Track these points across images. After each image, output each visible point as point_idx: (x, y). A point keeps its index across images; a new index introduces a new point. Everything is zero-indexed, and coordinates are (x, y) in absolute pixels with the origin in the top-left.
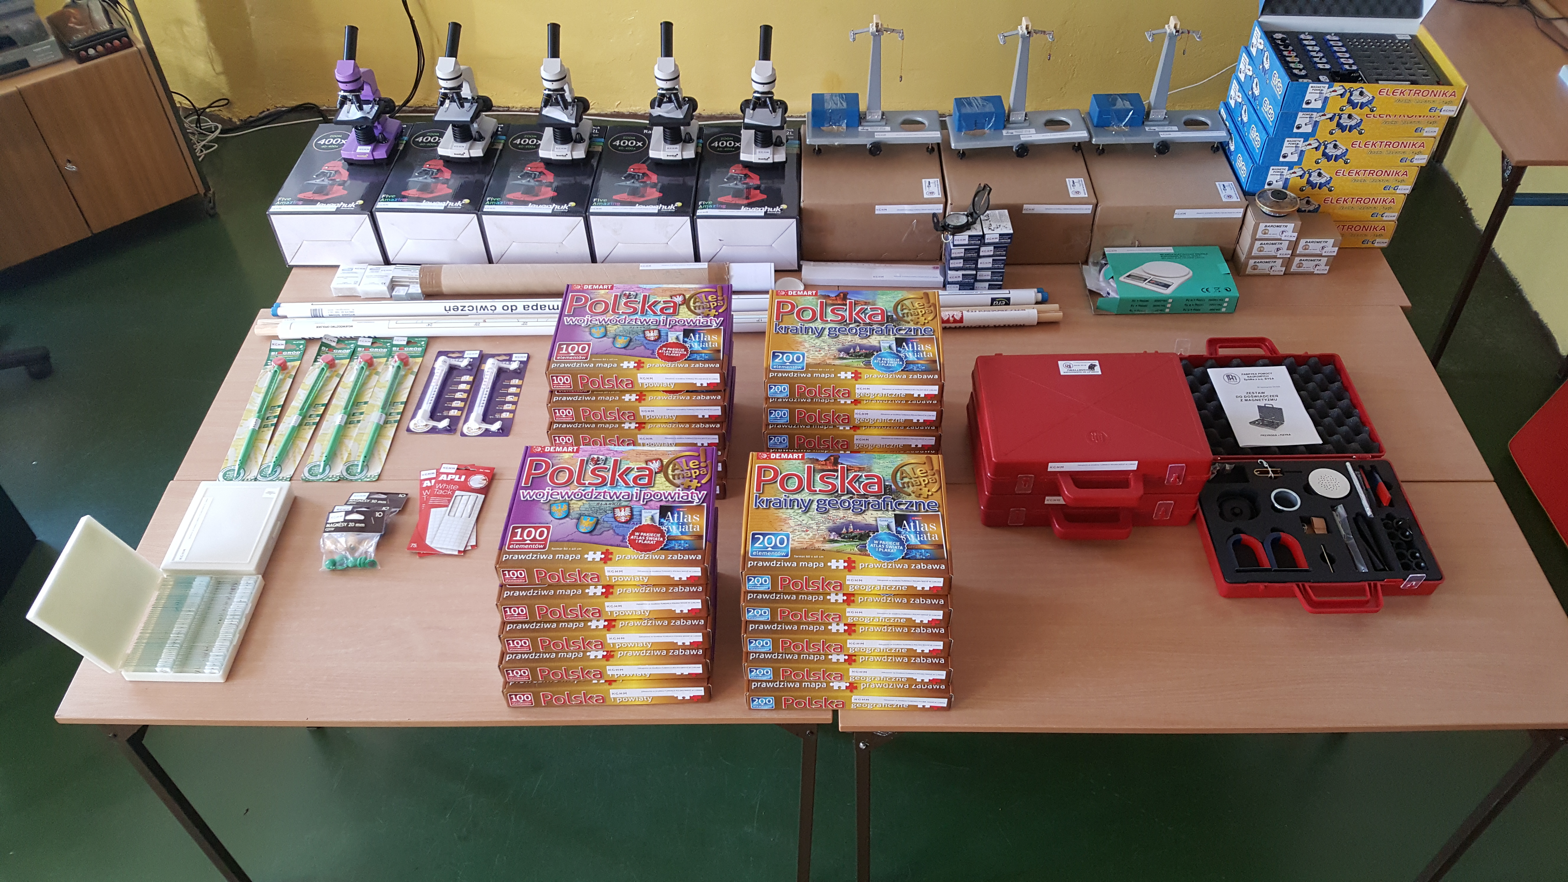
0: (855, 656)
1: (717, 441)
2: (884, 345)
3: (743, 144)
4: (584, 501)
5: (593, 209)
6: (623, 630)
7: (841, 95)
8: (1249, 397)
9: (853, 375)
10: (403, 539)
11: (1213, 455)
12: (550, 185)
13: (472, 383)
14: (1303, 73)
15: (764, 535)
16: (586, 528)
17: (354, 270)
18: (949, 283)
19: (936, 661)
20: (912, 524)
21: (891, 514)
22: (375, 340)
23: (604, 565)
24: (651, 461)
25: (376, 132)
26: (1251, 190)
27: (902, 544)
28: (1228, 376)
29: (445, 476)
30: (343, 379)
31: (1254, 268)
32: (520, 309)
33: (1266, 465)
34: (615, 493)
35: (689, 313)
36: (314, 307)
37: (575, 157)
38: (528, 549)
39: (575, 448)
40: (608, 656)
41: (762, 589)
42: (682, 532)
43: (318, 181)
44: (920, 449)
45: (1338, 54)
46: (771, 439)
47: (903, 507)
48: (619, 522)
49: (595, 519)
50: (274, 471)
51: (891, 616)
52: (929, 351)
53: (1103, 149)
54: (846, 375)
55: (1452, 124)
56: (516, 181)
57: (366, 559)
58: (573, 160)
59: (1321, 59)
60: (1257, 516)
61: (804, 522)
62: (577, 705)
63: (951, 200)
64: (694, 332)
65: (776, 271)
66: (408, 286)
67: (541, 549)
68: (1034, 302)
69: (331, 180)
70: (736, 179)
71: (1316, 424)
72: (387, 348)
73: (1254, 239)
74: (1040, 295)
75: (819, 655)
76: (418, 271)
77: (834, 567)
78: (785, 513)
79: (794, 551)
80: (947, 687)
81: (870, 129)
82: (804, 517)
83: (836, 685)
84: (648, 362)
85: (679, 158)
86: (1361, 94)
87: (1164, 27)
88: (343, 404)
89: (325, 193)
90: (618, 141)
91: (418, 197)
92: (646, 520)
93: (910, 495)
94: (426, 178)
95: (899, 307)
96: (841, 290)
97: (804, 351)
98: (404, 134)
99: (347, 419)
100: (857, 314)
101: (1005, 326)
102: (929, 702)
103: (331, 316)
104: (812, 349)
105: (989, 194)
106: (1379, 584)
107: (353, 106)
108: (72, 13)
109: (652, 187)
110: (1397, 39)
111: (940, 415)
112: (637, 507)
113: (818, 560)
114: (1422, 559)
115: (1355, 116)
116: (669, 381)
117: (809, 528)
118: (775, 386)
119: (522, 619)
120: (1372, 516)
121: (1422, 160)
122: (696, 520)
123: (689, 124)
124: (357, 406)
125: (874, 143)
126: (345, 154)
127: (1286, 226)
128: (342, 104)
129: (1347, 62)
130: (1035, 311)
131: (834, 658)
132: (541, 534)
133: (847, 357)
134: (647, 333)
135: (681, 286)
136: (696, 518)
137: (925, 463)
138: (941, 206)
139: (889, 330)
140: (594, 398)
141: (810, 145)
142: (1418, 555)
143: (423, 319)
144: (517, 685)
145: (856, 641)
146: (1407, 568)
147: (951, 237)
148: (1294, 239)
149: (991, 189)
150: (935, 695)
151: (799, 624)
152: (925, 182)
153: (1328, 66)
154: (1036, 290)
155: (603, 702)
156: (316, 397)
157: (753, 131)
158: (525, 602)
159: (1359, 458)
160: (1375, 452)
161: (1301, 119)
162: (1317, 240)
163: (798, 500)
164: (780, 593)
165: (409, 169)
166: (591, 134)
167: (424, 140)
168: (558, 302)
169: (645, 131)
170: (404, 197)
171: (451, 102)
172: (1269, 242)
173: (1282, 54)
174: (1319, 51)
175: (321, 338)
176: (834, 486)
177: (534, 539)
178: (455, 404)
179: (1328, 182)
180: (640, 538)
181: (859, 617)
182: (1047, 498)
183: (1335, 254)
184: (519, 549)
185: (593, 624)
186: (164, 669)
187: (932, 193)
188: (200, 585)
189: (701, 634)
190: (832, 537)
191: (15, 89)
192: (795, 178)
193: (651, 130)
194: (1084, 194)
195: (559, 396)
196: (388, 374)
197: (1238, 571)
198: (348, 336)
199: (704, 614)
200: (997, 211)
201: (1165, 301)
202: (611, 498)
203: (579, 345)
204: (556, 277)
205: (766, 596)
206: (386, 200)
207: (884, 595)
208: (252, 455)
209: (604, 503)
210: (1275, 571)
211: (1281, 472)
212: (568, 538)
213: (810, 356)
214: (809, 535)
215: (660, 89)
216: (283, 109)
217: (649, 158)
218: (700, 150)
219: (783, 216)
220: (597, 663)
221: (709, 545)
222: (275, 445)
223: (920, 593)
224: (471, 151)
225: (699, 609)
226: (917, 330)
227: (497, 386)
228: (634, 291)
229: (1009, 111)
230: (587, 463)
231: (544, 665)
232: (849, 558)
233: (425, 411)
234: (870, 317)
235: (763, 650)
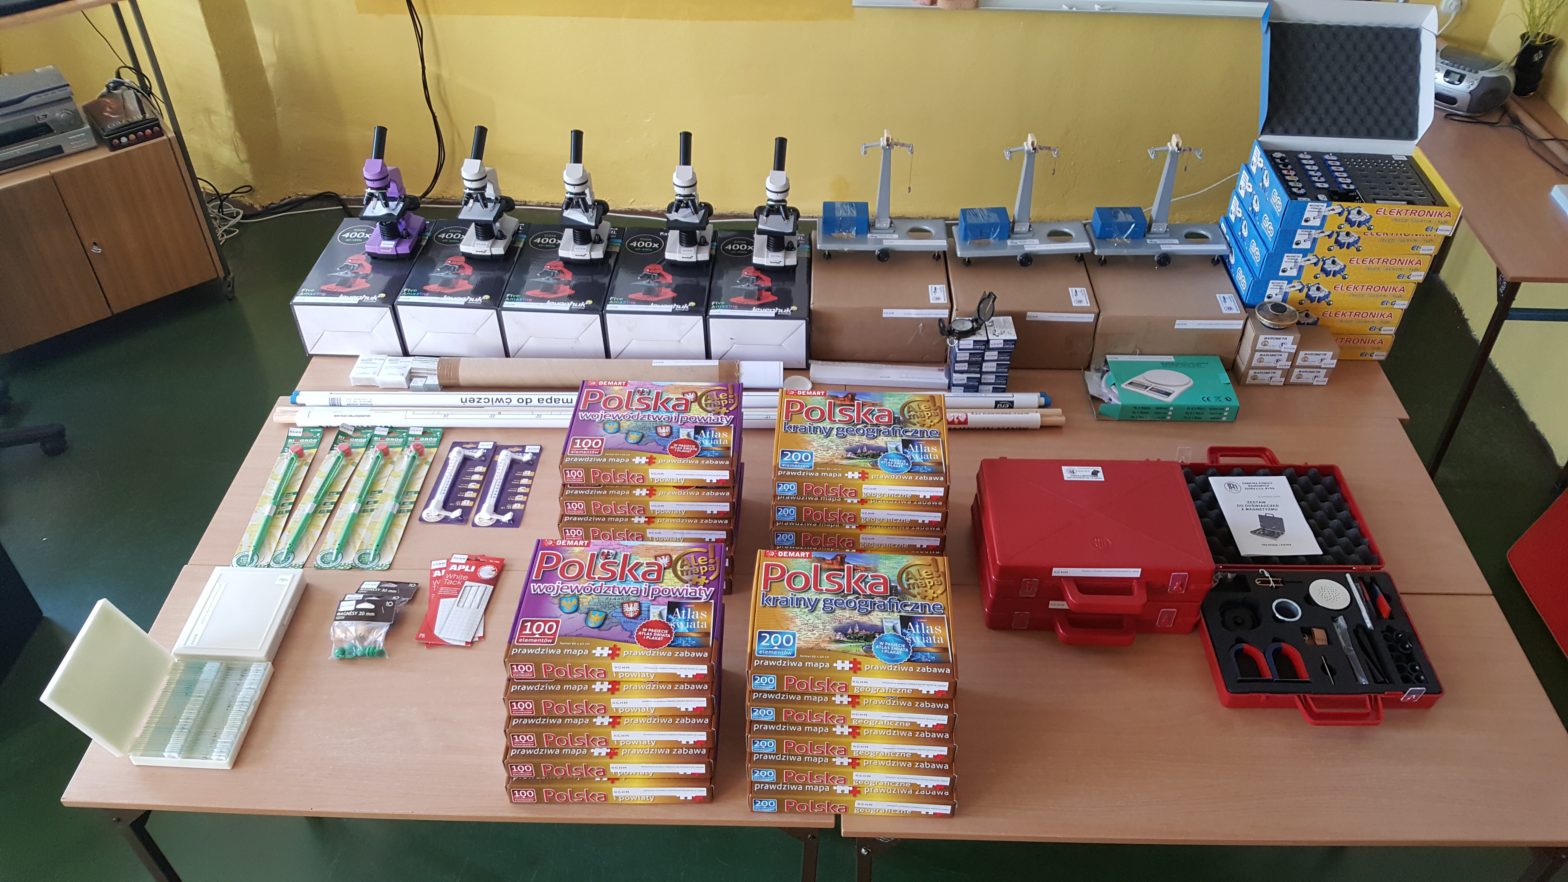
0: (859, 759)
1: (725, 537)
2: (891, 446)
3: (756, 248)
4: (593, 596)
5: (609, 307)
6: (628, 727)
7: (851, 204)
8: (1251, 506)
9: (860, 475)
10: (411, 629)
11: (1215, 563)
12: (568, 283)
13: (484, 474)
14: (1302, 191)
15: (771, 634)
16: (595, 624)
17: (373, 361)
18: (954, 385)
19: (940, 766)
20: (917, 626)
21: (896, 615)
22: (392, 430)
23: (611, 661)
24: (660, 556)
25: (401, 228)
26: (1251, 302)
27: (907, 646)
28: (1229, 485)
29: (456, 566)
30: (358, 468)
31: (1254, 378)
32: (535, 402)
33: (1267, 575)
34: (624, 588)
35: (701, 410)
36: (332, 396)
37: (593, 257)
38: (537, 643)
39: (586, 542)
40: (612, 754)
41: (767, 688)
42: (689, 629)
43: (341, 274)
44: (924, 550)
45: (1336, 174)
46: (778, 536)
47: (909, 609)
48: (627, 617)
49: (604, 614)
50: (287, 558)
51: (895, 719)
52: (935, 453)
53: (1105, 259)
54: (853, 475)
55: (1447, 242)
56: (536, 278)
57: (375, 648)
58: (591, 259)
59: (1319, 178)
60: (1259, 625)
61: (810, 621)
62: (578, 802)
63: (957, 305)
64: (704, 429)
65: (784, 369)
66: (426, 377)
67: (550, 643)
68: (1037, 405)
69: (355, 273)
70: (748, 281)
71: (1316, 535)
72: (403, 437)
73: (1254, 350)
74: (1043, 400)
75: (823, 757)
76: (436, 363)
77: (839, 668)
78: (792, 612)
79: (800, 650)
80: (951, 793)
81: (878, 236)
82: (810, 616)
83: (839, 789)
84: (660, 458)
85: (694, 260)
86: (1359, 213)
87: (1166, 145)
88: (358, 492)
89: (348, 285)
90: (635, 243)
91: (440, 292)
92: (654, 616)
93: (915, 596)
94: (447, 274)
95: (906, 409)
96: (849, 390)
97: (812, 450)
98: (427, 230)
99: (361, 507)
100: (865, 415)
101: (1008, 428)
102: (932, 809)
103: (349, 405)
104: (820, 448)
105: (993, 302)
106: (1379, 697)
107: (379, 202)
108: (107, 102)
109: (667, 287)
110: (1393, 160)
111: (945, 517)
112: (645, 603)
113: (824, 661)
114: (1422, 672)
115: (1352, 233)
116: (679, 477)
117: (816, 627)
118: (783, 484)
119: (529, 713)
120: (1372, 628)
121: (1419, 276)
122: (703, 616)
123: (704, 229)
124: (371, 494)
125: (882, 249)
126: (369, 248)
127: (1286, 339)
128: (369, 200)
129: (1345, 181)
130: (1038, 415)
131: (838, 761)
132: (550, 629)
133: (855, 457)
134: (659, 429)
135: (692, 384)
136: (704, 615)
137: (930, 565)
138: (947, 311)
139: (896, 432)
140: (605, 492)
141: (821, 251)
142: (1417, 668)
143: (439, 410)
144: (520, 780)
145: (861, 744)
146: (1407, 681)
147: (956, 342)
148: (1294, 351)
149: (995, 298)
150: (940, 801)
151: (803, 724)
152: (931, 288)
153: (1326, 186)
154: (1039, 394)
155: (605, 800)
156: (331, 485)
157: (766, 236)
158: (532, 697)
159: (1358, 569)
160: (1375, 564)
161: (1300, 236)
162: (1316, 352)
163: (804, 599)
164: (785, 693)
165: (431, 265)
166: (610, 235)
167: (447, 237)
168: (573, 396)
169: (661, 233)
170: (426, 291)
171: (474, 201)
172: (1269, 353)
173: (1281, 173)
174: (1318, 170)
175: (338, 427)
176: (840, 585)
177: (543, 633)
178: (468, 494)
179: (1327, 296)
180: (648, 634)
181: (863, 720)
182: (1051, 602)
183: (1334, 366)
184: (528, 643)
185: (598, 721)
186: (172, 754)
187: (938, 299)
188: (210, 671)
189: (705, 733)
190: (838, 638)
191: (49, 174)
192: (806, 282)
193: (668, 232)
194: (1086, 303)
195: (571, 489)
196: (403, 464)
197: (1240, 681)
198: (365, 426)
199: (709, 712)
200: (1001, 318)
201: (1167, 408)
202: (620, 593)
203: (592, 440)
204: (572, 371)
205: (771, 696)
206: (407, 294)
207: (889, 698)
208: (266, 542)
209: (613, 598)
210: (1276, 681)
211: (1282, 582)
212: (577, 633)
213: (818, 456)
214: (815, 634)
215: (677, 195)
216: (304, 197)
217: (664, 259)
218: (714, 253)
219: (793, 317)
220: (600, 761)
221: (716, 643)
222: (289, 532)
223: (926, 697)
224: (492, 249)
225: (704, 708)
226: (924, 432)
227: (509, 478)
228: (647, 388)
229: (1014, 222)
230: (597, 558)
231: (548, 761)
232: (855, 659)
233: (438, 501)
234: (877, 419)
235: (767, 751)
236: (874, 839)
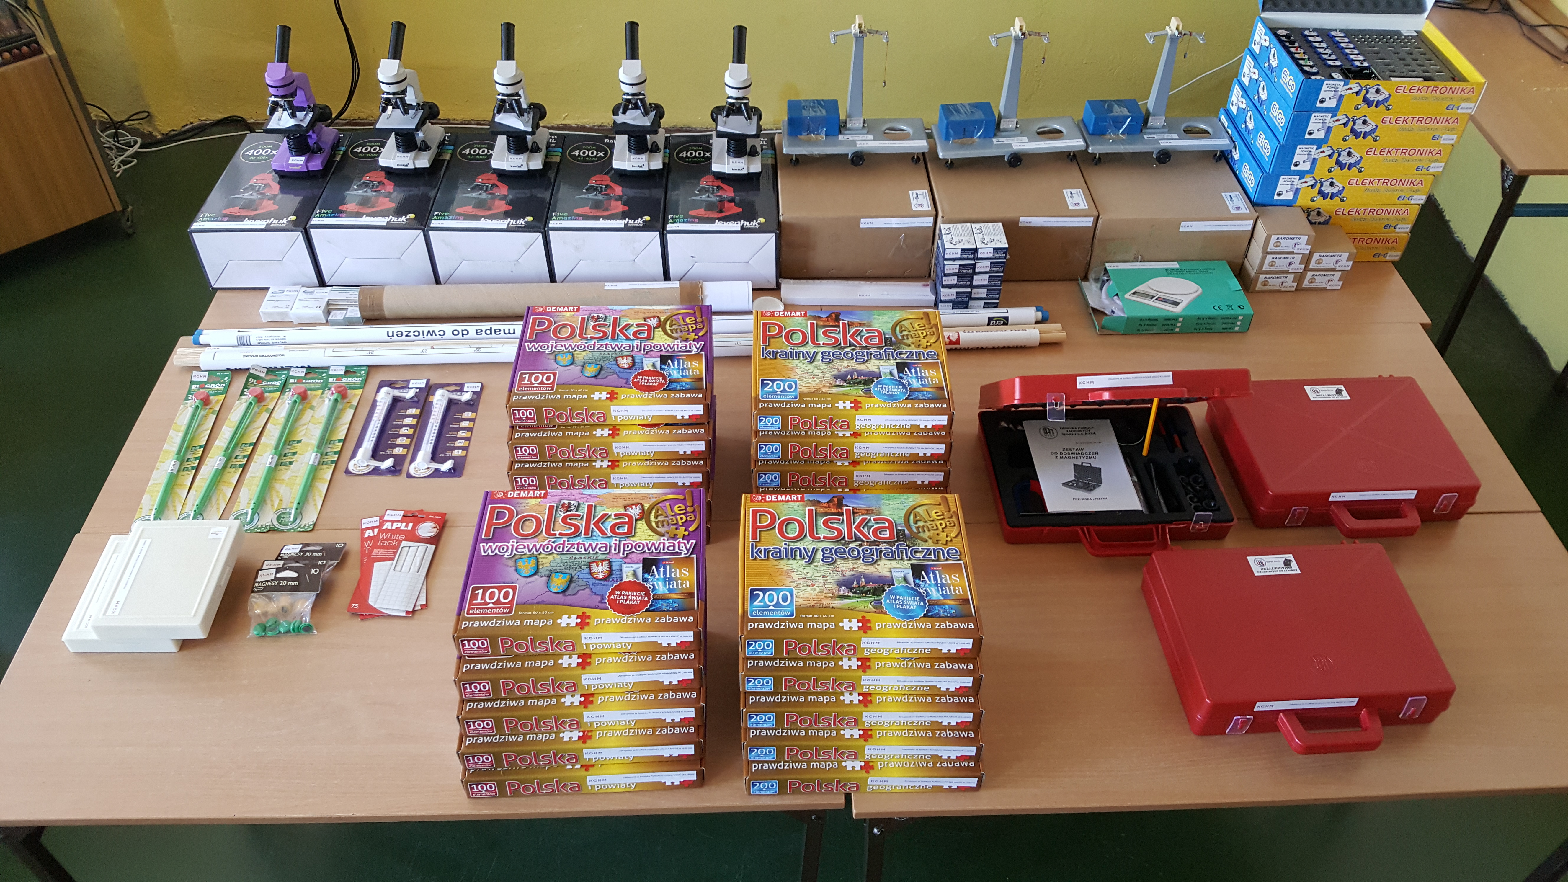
0: (871, 730)
1: (700, 480)
2: (885, 371)
3: (714, 154)
4: (555, 555)
5: (552, 224)
6: (602, 706)
7: (819, 102)
10: (342, 598)
12: (504, 197)
13: (418, 417)
14: (1315, 70)
15: (764, 591)
16: (559, 588)
17: (285, 293)
18: (942, 302)
19: (964, 734)
20: (931, 575)
21: (907, 564)
22: (310, 370)
23: (580, 631)
24: (630, 506)
25: (311, 142)
26: (1260, 201)
27: (922, 599)
29: (390, 524)
30: (273, 415)
31: (1265, 283)
32: (472, 333)
34: (591, 545)
35: (666, 337)
36: (241, 334)
37: (531, 168)
38: (491, 613)
39: (543, 492)
40: (585, 738)
41: (764, 654)
42: (669, 590)
43: (246, 195)
44: (926, 486)
45: (1348, 51)
46: (761, 478)
47: (920, 555)
48: (596, 579)
49: (568, 577)
51: (912, 684)
52: (934, 377)
53: (1099, 158)
54: (844, 405)
56: (466, 195)
57: (301, 623)
58: (529, 170)
59: (1330, 56)
61: (809, 575)
62: (547, 794)
63: (943, 213)
64: (671, 358)
65: (753, 290)
66: (346, 309)
67: (506, 613)
68: (1034, 321)
69: (261, 194)
70: (707, 191)
72: (322, 378)
73: (1266, 253)
74: (1040, 314)
75: (830, 730)
76: (357, 293)
77: (846, 628)
78: (787, 565)
79: (799, 609)
80: (977, 764)
81: (851, 138)
82: (808, 569)
83: (849, 765)
84: (622, 393)
85: (645, 168)
86: (1377, 91)
87: (1165, 29)
88: (273, 442)
89: (253, 208)
90: (578, 151)
91: (357, 212)
92: (627, 577)
93: (926, 541)
94: (366, 192)
95: (898, 328)
96: (833, 310)
97: (796, 378)
98: (341, 144)
99: (278, 459)
100: (852, 336)
101: (1004, 347)
102: (956, 783)
103: (259, 344)
104: (804, 375)
107: (285, 113)
109: (617, 200)
111: (949, 448)
112: (616, 561)
113: (828, 620)
116: (645, 414)
117: (815, 581)
118: (766, 418)
119: (483, 696)
122: (684, 574)
123: (656, 132)
124: (289, 445)
125: (856, 152)
126: (276, 166)
127: (1299, 238)
128: (273, 111)
129: (1357, 58)
130: (1037, 331)
131: (847, 733)
132: (506, 596)
133: (845, 384)
134: (619, 360)
135: (654, 307)
136: (685, 572)
137: (940, 504)
138: (931, 219)
139: (889, 354)
140: (561, 434)
141: (788, 155)
143: (364, 346)
144: (478, 773)
145: (873, 714)
148: (1308, 252)
150: (962, 774)
151: (806, 694)
152: (912, 193)
153: (1338, 63)
154: (1035, 308)
155: (579, 790)
156: (242, 436)
157: (726, 140)
158: (488, 676)
162: (1331, 254)
163: (800, 549)
164: (784, 659)
165: (347, 183)
166: (548, 143)
167: (363, 151)
168: (518, 326)
169: (606, 141)
170: (342, 212)
171: (394, 108)
172: (1281, 256)
175: (248, 369)
176: (840, 531)
177: (498, 602)
178: (400, 441)
179: (1340, 192)
180: (622, 597)
181: (876, 686)
183: (1349, 268)
184: (481, 614)
185: (567, 700)
187: (921, 205)
189: (693, 709)
190: (842, 593)
192: (772, 190)
193: (614, 138)
194: (1083, 205)
195: (521, 432)
196: (324, 408)
198: (279, 366)
199: (696, 685)
200: (989, 224)
201: (1175, 319)
202: (586, 550)
203: (543, 374)
204: (514, 298)
205: (769, 663)
206: (321, 215)
207: (904, 659)
208: (170, 504)
209: (578, 556)
212: (538, 600)
213: (803, 384)
214: (815, 589)
215: (624, 94)
216: (208, 122)
217: (612, 168)
218: (667, 161)
219: (761, 230)
220: (570, 746)
221: (702, 603)
222: (196, 491)
223: (946, 656)
224: (416, 162)
225: (691, 680)
226: (920, 354)
227: (447, 420)
228: (603, 313)
229: (1000, 118)
230: (557, 510)
231: (509, 749)
232: (864, 617)
233: (366, 449)
234: (866, 340)
235: (765, 726)
236: (889, 819)
